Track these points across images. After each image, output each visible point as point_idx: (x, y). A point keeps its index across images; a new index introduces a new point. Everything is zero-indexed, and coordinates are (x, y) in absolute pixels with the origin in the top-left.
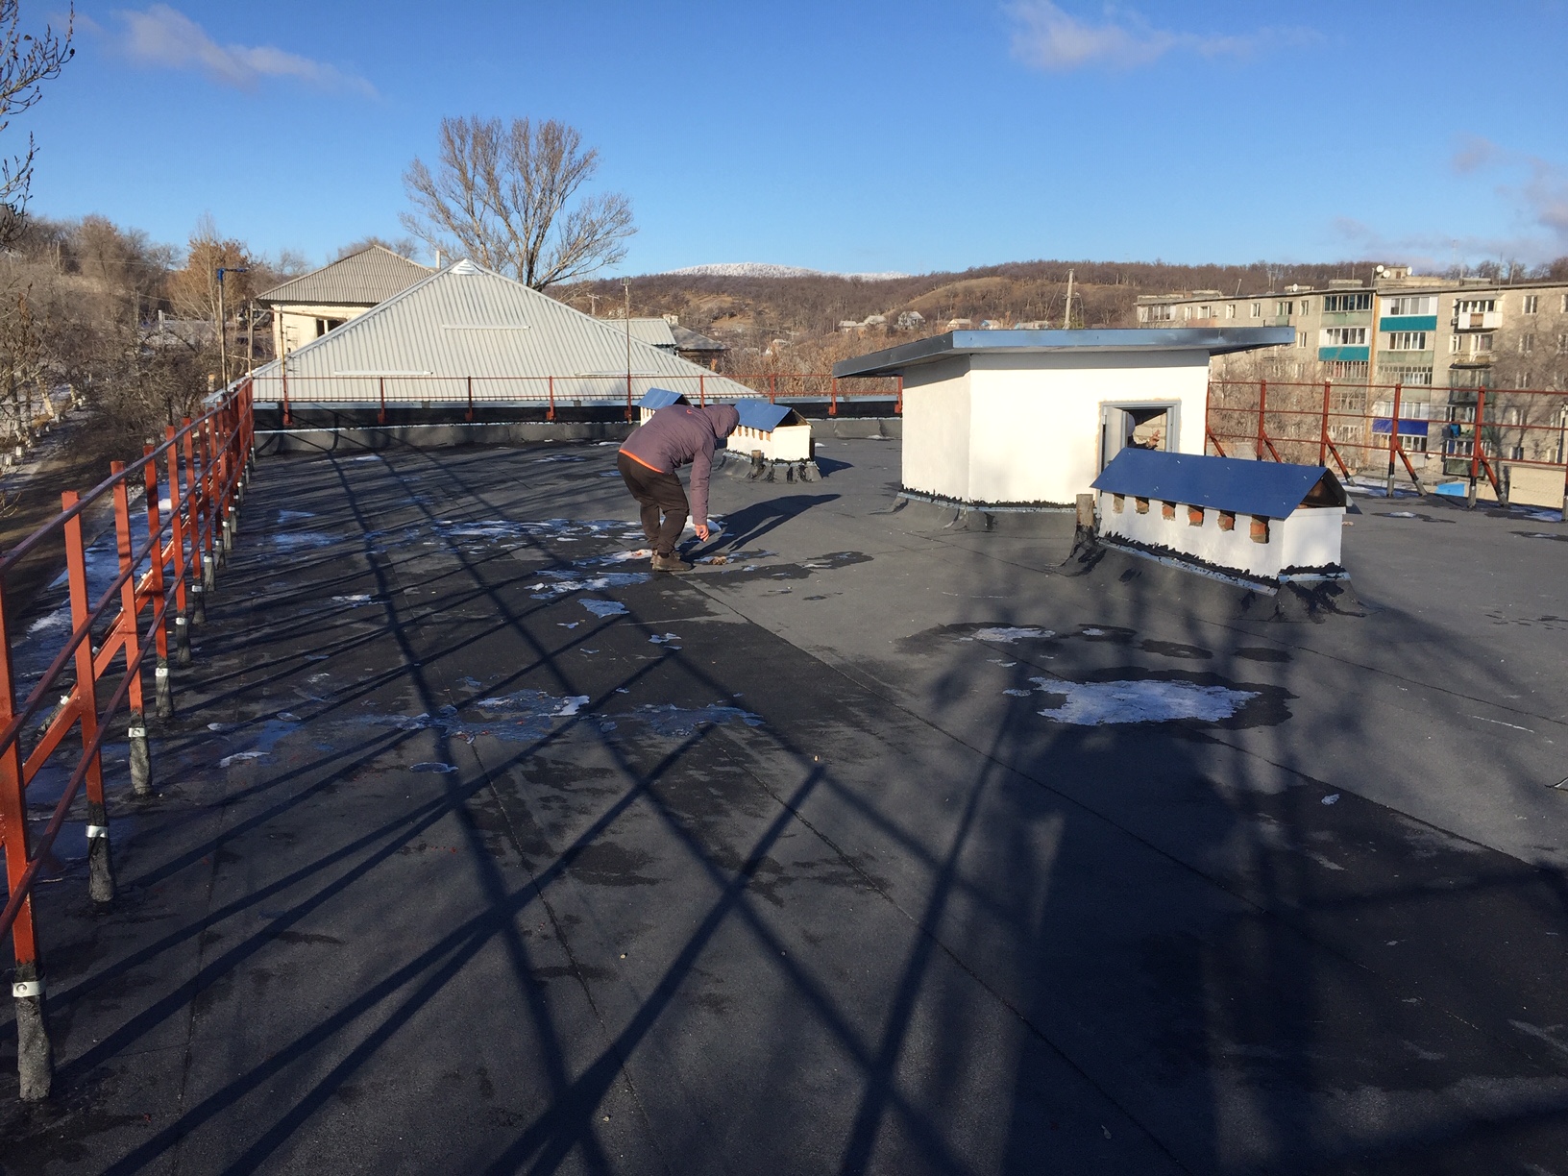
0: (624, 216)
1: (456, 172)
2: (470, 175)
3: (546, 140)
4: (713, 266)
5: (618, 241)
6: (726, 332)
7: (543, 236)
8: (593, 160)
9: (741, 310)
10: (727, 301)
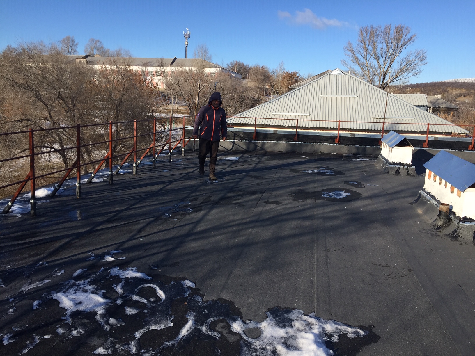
0: (423, 58)
1: (362, 45)
2: (367, 46)
3: (397, 32)
4: (460, 79)
5: (420, 67)
6: (461, 102)
7: (391, 66)
8: (414, 38)
9: (469, 94)
10: (463, 91)
